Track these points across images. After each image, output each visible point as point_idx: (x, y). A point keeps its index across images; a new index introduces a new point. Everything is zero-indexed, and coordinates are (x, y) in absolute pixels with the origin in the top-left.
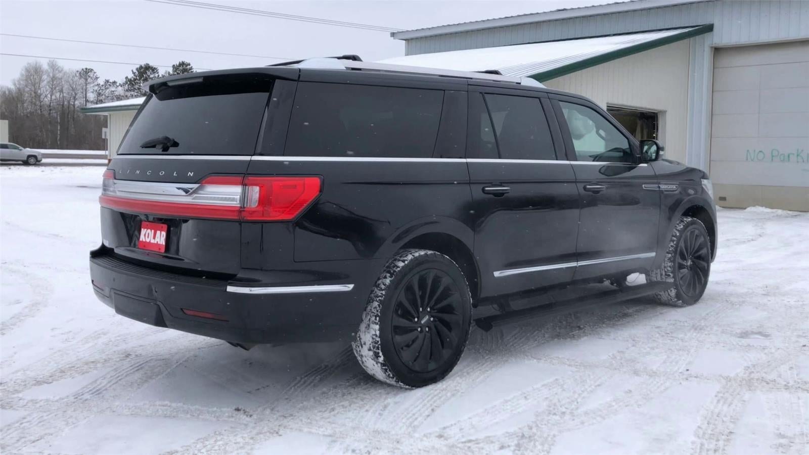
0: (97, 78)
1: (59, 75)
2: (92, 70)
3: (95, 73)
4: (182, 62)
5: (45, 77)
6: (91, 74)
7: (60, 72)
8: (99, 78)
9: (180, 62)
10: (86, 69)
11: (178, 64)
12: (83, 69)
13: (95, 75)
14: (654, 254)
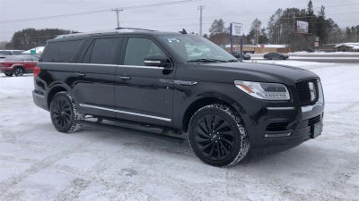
14: (170, 120)
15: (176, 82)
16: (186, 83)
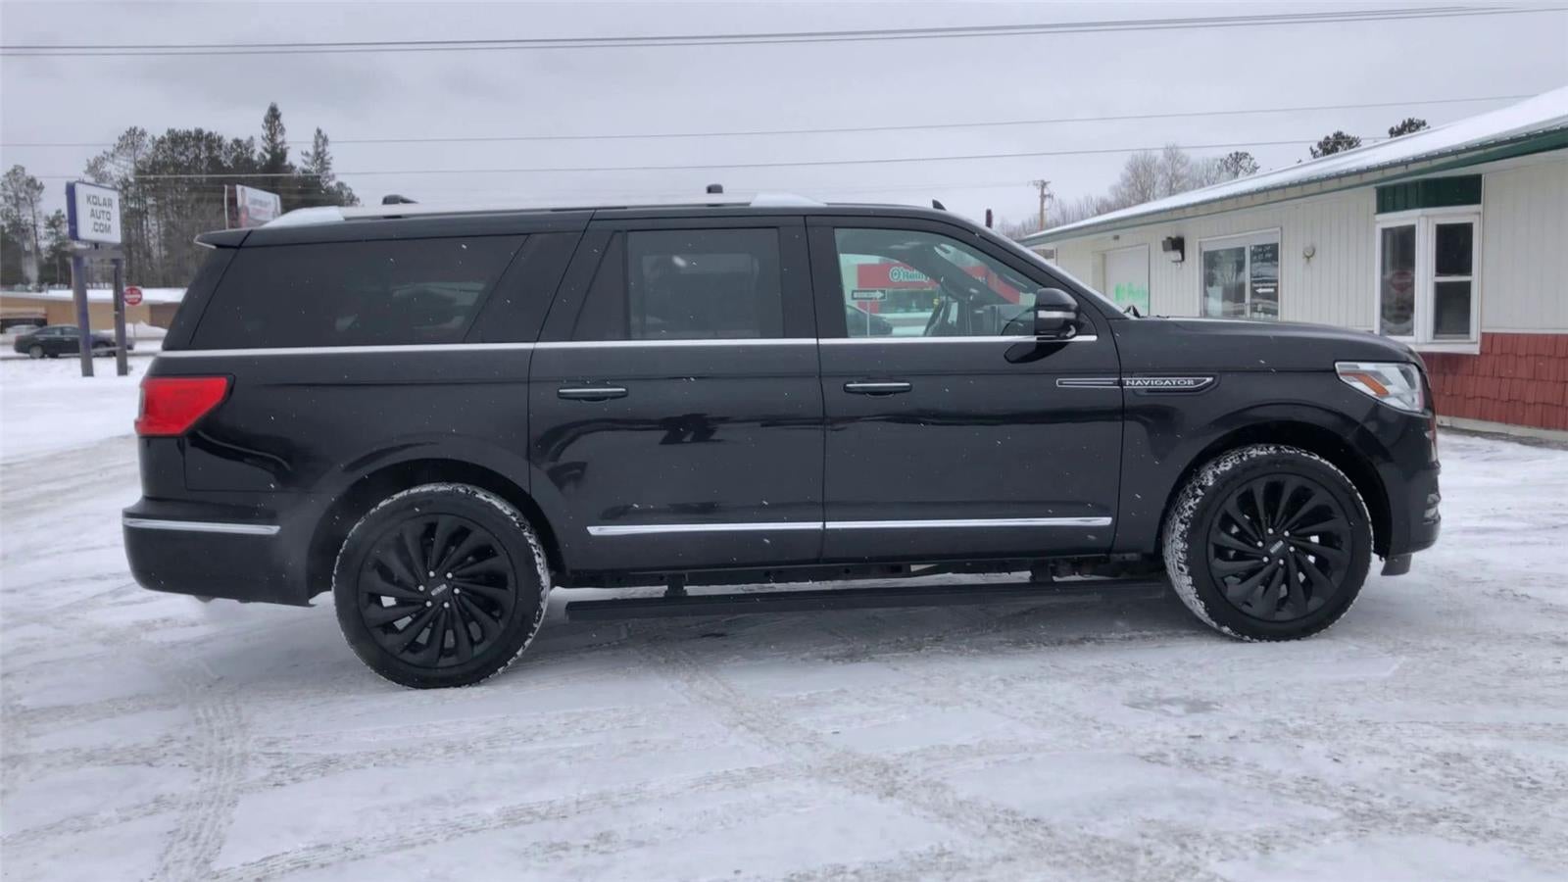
0: (1257, 168)
1: (1182, 171)
2: (1247, 154)
3: (1251, 159)
4: (1409, 120)
5: (1160, 178)
6: (1244, 163)
7: (1184, 165)
8: (1259, 167)
9: (1404, 122)
10: (1237, 154)
11: (1400, 126)
12: (1231, 155)
13: (1253, 162)
14: (1106, 521)
15: (1134, 383)
16: (1167, 383)
